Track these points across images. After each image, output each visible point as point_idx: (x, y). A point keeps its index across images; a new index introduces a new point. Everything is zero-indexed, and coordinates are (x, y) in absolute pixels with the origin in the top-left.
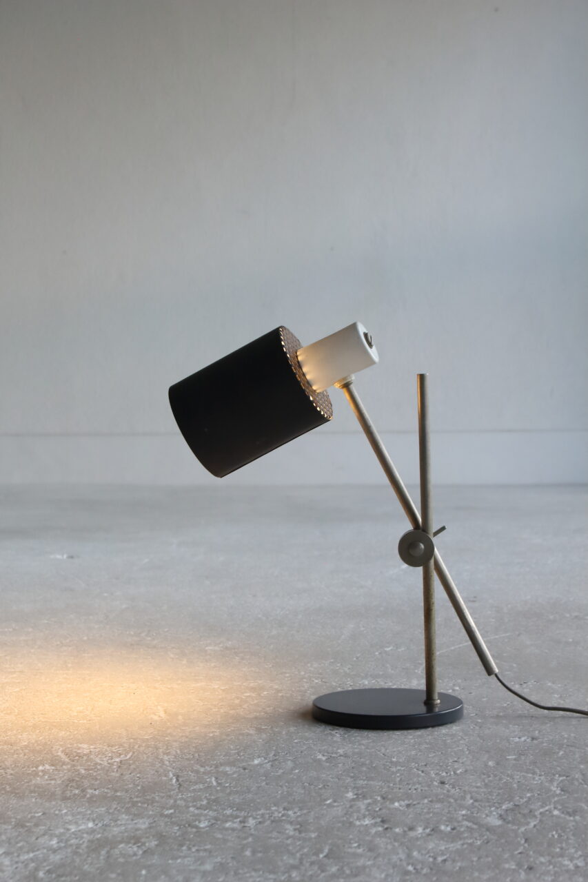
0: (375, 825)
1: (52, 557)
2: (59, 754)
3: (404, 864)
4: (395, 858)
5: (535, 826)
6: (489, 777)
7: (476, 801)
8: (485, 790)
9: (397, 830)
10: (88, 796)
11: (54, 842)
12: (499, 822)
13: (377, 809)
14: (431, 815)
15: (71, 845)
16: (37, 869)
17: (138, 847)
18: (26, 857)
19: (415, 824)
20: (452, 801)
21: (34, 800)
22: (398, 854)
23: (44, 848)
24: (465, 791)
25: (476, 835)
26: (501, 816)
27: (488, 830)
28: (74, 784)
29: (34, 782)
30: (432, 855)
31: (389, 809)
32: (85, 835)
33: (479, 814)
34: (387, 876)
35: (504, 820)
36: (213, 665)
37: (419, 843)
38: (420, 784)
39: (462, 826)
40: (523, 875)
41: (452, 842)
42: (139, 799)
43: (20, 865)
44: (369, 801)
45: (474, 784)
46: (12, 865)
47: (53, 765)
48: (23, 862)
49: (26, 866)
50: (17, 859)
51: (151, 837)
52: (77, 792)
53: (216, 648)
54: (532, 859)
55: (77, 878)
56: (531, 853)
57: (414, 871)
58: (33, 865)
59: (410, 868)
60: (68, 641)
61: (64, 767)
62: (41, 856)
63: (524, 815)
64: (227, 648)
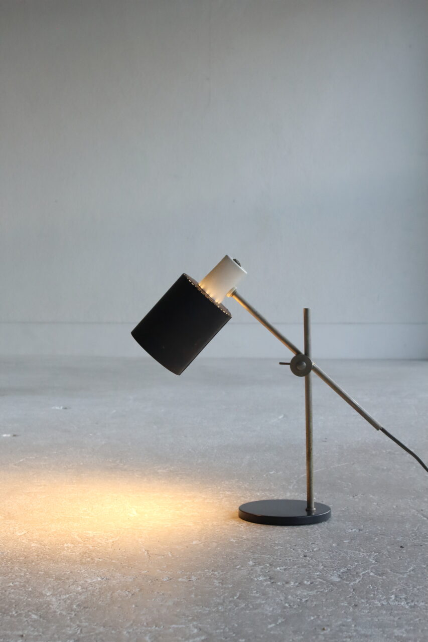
0: (266, 580)
1: (53, 408)
2: (76, 537)
3: (283, 603)
4: (278, 599)
5: (359, 581)
6: (333, 552)
7: (325, 567)
8: (330, 561)
9: (279, 583)
10: (96, 562)
11: (79, 588)
12: (338, 580)
13: (267, 571)
14: (299, 575)
15: (90, 591)
16: (72, 604)
17: (129, 591)
18: (64, 597)
19: (289, 580)
20: (311, 567)
21: (64, 564)
22: (280, 597)
23: (74, 592)
24: (318, 561)
25: (325, 586)
26: (339, 576)
27: (332, 584)
28: (87, 555)
29: (62, 553)
30: (299, 597)
31: (274, 571)
32: (97, 585)
33: (327, 575)
34: (273, 609)
35: (342, 578)
36: (163, 482)
37: (291, 591)
38: (292, 557)
39: (316, 581)
40: (351, 609)
41: (311, 591)
42: (126, 564)
43: (62, 601)
44: (262, 566)
45: (324, 557)
46: (57, 602)
47: (72, 544)
48: (63, 600)
49: (65, 602)
50: (60, 598)
51: (135, 586)
52: (89, 559)
53: (164, 471)
54: (357, 601)
55: (96, 609)
56: (357, 597)
57: (289, 607)
58: (69, 601)
59: (287, 605)
60: (71, 465)
61: (80, 545)
62: (73, 596)
63: (353, 576)
64: (171, 471)
